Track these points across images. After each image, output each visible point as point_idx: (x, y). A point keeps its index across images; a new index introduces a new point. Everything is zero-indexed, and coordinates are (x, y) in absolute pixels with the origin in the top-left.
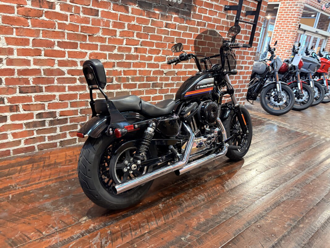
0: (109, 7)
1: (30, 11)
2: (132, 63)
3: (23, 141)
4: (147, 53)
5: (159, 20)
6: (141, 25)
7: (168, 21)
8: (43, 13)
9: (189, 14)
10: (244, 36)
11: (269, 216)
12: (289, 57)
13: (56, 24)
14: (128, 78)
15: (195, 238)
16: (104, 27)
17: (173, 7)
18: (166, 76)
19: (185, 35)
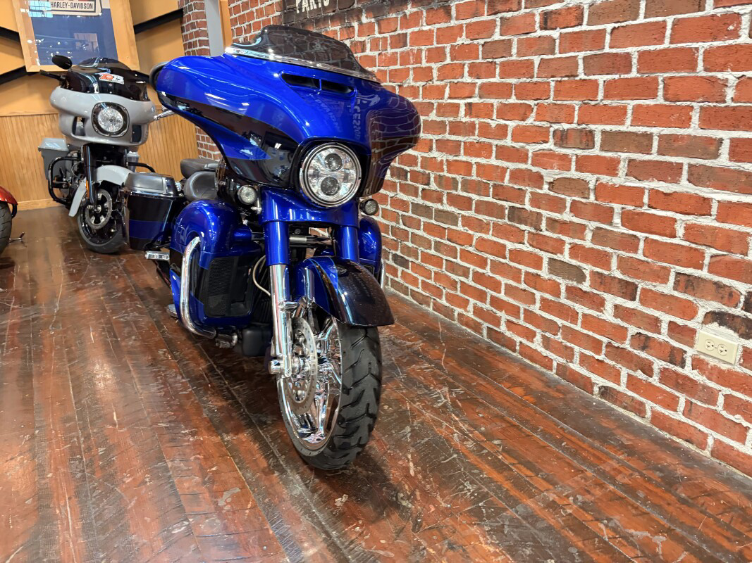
0: (420, 21)
2: (463, 144)
4: (494, 117)
5: (523, 11)
6: (476, 42)
14: (454, 179)
16: (415, 66)
18: (552, 193)
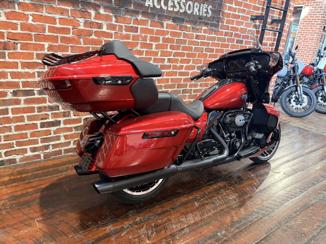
0: (147, 24)
1: (82, 31)
2: (165, 73)
3: (72, 142)
4: (179, 63)
5: (191, 33)
6: (174, 38)
7: (198, 33)
8: (93, 32)
9: (217, 26)
10: (270, 43)
11: (299, 218)
12: (314, 58)
13: (103, 41)
14: (161, 86)
15: (229, 234)
16: (142, 42)
17: (202, 21)
18: (195, 83)
19: (213, 44)
